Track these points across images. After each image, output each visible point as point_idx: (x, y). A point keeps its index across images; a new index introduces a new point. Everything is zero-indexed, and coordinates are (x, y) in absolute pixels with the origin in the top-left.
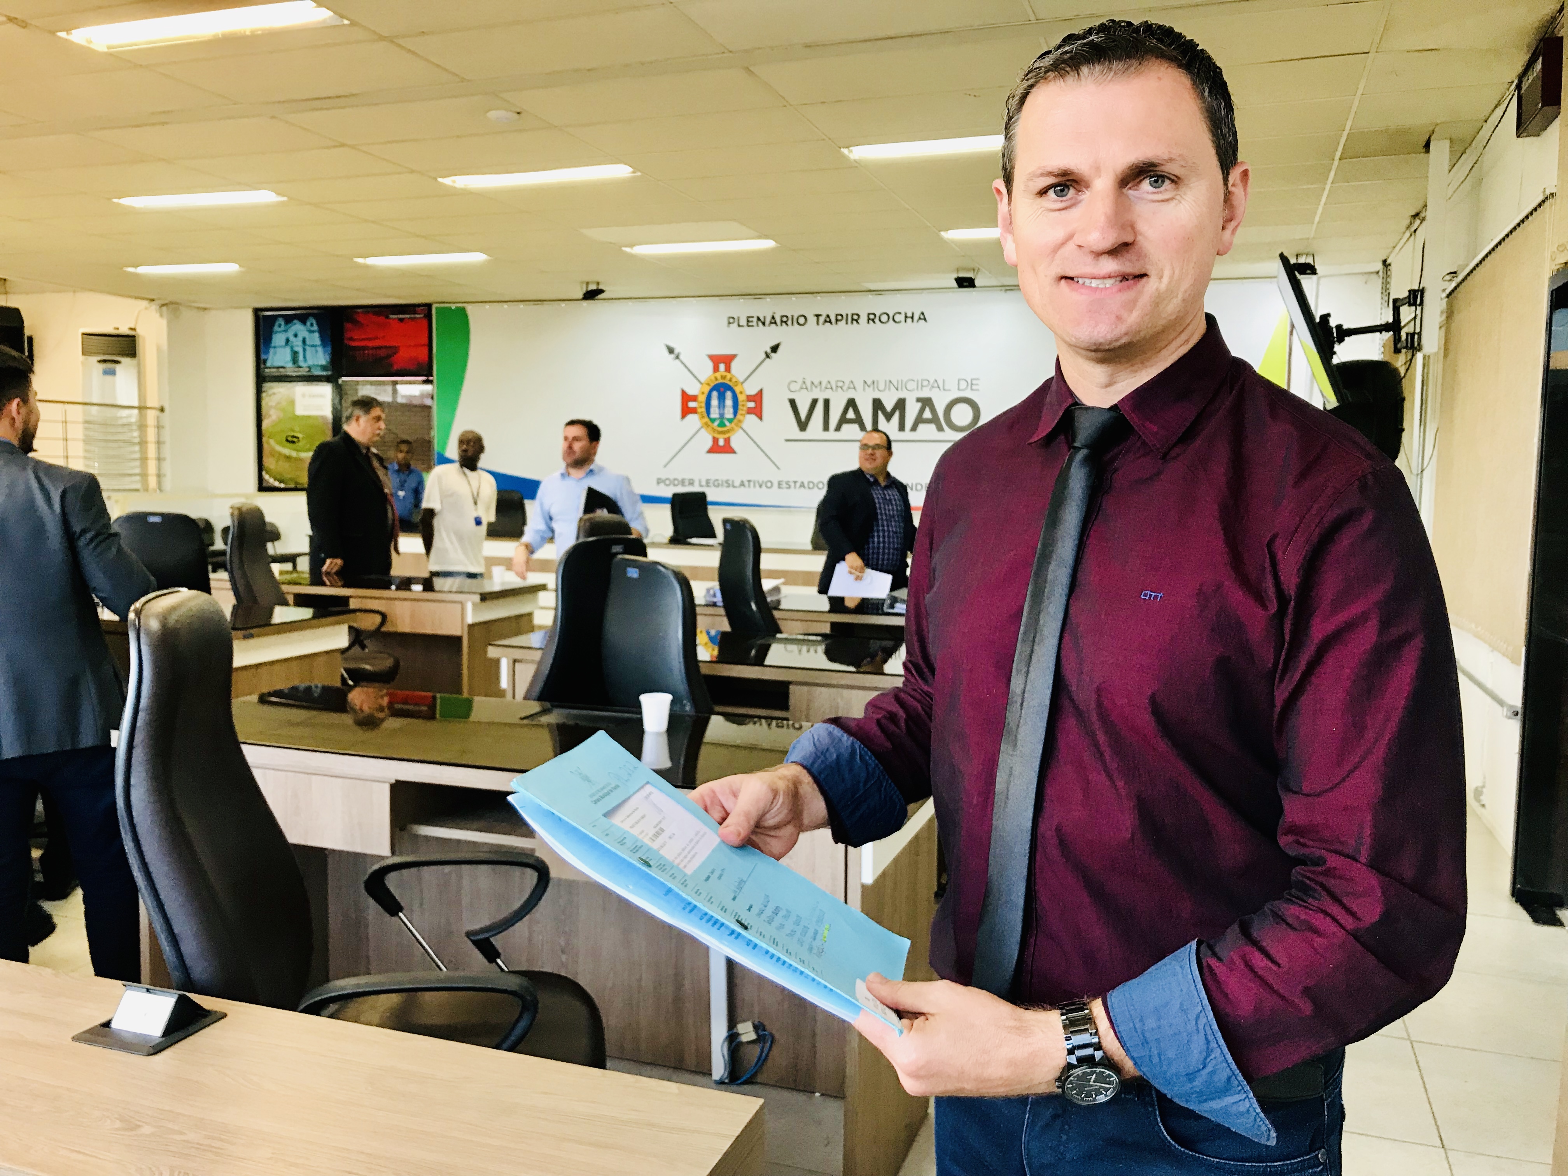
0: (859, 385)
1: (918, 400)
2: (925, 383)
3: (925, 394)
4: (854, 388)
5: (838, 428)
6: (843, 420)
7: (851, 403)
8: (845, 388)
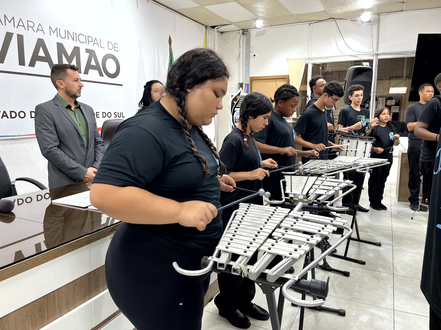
0: (47, 30)
1: (87, 51)
2: (90, 39)
3: (91, 47)
4: (42, 30)
5: (32, 64)
6: (35, 58)
7: (41, 43)
8: (35, 28)
